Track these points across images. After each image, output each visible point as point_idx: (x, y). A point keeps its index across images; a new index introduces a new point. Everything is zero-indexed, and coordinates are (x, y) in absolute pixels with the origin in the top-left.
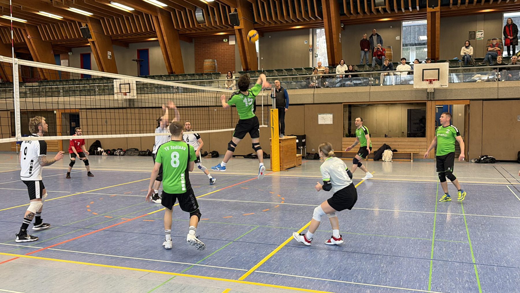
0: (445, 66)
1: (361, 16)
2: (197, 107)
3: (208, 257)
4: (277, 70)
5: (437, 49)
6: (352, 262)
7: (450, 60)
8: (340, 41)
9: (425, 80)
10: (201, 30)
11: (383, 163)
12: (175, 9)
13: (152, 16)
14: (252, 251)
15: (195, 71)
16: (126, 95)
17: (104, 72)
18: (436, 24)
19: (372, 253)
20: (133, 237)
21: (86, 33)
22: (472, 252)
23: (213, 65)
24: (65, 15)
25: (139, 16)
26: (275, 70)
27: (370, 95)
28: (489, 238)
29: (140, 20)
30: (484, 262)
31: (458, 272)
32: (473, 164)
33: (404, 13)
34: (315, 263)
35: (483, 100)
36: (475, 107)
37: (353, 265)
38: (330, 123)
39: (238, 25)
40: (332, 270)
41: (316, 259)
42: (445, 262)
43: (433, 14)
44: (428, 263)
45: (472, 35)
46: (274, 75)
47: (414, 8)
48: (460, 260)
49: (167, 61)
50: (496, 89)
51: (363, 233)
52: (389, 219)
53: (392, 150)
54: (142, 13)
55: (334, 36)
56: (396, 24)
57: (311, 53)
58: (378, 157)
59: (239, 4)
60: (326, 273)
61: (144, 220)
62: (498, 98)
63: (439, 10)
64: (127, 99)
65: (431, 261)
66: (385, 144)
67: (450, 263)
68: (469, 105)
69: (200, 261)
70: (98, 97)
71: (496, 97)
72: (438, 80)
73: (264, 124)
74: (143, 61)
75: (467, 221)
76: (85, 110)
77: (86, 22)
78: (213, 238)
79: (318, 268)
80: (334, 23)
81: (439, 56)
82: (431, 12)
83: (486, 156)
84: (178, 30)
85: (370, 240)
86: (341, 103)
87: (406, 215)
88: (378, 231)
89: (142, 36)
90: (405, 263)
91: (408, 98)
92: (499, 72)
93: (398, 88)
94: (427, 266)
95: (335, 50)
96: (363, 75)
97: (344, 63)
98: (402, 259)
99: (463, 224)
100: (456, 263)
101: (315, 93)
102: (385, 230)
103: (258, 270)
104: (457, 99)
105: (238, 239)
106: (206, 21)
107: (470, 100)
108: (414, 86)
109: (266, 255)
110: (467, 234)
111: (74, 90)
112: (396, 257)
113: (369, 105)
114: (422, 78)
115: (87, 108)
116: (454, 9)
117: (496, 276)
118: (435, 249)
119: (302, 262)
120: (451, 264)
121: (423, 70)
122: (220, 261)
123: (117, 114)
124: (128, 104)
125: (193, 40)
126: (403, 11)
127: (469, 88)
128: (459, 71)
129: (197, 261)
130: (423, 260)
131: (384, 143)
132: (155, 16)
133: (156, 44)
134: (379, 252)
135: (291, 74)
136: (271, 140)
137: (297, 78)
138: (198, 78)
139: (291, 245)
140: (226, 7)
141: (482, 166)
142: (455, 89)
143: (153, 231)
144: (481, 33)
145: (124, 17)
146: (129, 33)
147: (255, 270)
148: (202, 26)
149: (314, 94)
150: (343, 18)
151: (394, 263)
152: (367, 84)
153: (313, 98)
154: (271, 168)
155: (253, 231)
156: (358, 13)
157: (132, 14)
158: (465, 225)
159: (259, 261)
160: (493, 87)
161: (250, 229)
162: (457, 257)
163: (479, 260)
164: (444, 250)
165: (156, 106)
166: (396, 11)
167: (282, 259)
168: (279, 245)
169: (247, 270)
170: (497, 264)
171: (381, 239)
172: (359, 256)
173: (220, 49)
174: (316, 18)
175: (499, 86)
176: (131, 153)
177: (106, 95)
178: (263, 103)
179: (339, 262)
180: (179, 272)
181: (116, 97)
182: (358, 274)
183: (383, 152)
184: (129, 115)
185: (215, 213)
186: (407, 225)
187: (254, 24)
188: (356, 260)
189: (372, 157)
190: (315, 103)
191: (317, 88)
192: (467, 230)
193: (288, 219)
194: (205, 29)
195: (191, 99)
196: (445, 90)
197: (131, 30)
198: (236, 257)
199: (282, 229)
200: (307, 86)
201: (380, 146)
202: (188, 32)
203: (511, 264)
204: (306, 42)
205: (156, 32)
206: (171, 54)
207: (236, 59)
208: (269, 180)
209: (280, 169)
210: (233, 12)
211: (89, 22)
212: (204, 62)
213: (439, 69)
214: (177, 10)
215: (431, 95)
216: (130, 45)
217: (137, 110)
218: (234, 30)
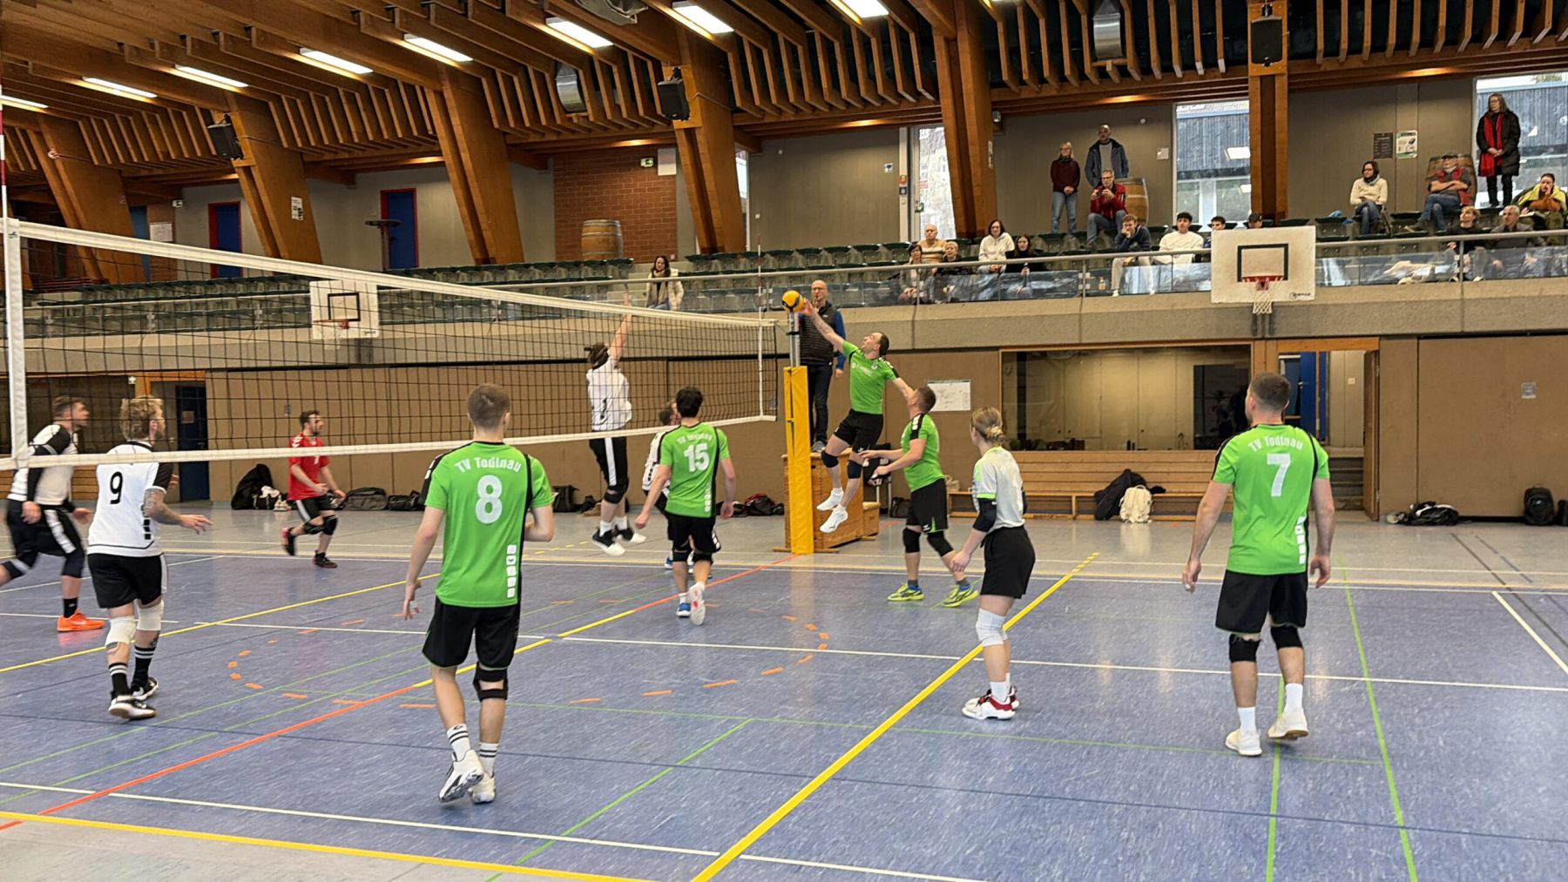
0: (1304, 238)
1: (1052, 89)
2: (564, 361)
3: (597, 814)
4: (802, 252)
5: (1278, 188)
6: (1034, 826)
7: (1320, 217)
8: (990, 165)
9: (1245, 278)
10: (573, 132)
11: (1123, 527)
12: (494, 70)
13: (426, 90)
14: (731, 796)
15: (557, 253)
16: (347, 327)
17: (280, 258)
18: (1277, 114)
19: (1093, 798)
20: (371, 755)
21: (226, 140)
22: (1394, 793)
23: (611, 238)
24: (159, 88)
25: (386, 90)
26: (798, 250)
27: (1080, 326)
28: (1444, 749)
29: (391, 104)
30: (1429, 822)
31: (1354, 854)
32: (1391, 528)
33: (1181, 80)
34: (923, 828)
35: (1420, 337)
36: (1396, 359)
37: (1036, 835)
38: (961, 409)
39: (685, 116)
40: (976, 852)
41: (926, 818)
42: (1314, 822)
43: (1268, 82)
44: (1262, 826)
45: (1385, 145)
46: (793, 264)
47: (1210, 64)
48: (1358, 815)
49: (472, 224)
50: (1459, 304)
51: (1066, 736)
52: (1144, 695)
53: (1151, 487)
54: (396, 81)
55: (973, 150)
56: (1158, 114)
57: (903, 199)
58: (1107, 507)
59: (686, 53)
60: (955, 861)
61: (402, 706)
62: (1462, 332)
63: (1285, 70)
64: (352, 340)
65: (1273, 820)
66: (1127, 471)
67: (1330, 825)
68: (1377, 353)
69: (573, 828)
70: (262, 335)
71: (1458, 329)
72: (1286, 278)
73: (766, 413)
74: (396, 224)
75: (1375, 699)
76: (222, 375)
77: (226, 109)
78: (611, 758)
79: (932, 846)
80: (973, 108)
81: (1286, 207)
82: (1262, 77)
83: (1429, 503)
84: (505, 134)
85: (1088, 759)
86: (996, 348)
87: (1193, 681)
88: (1110, 733)
89: (394, 152)
90: (1193, 826)
91: (1195, 332)
92: (1465, 252)
93: (1164, 303)
94: (1259, 836)
95: (977, 192)
96: (1060, 265)
97: (1003, 231)
98: (1183, 814)
99: (1364, 709)
100: (1345, 826)
101: (917, 318)
102: (1131, 728)
103: (749, 854)
104: (1341, 334)
105: (689, 761)
106: (588, 105)
107: (1381, 336)
108: (1213, 296)
109: (776, 808)
110: (1376, 736)
111: (191, 315)
112: (1166, 810)
113: (1081, 354)
114: (1236, 273)
115: (229, 366)
116: (1329, 69)
117: (1465, 865)
118: (1283, 783)
119: (883, 826)
120: (1333, 829)
121: (1240, 248)
122: (636, 826)
123: (320, 386)
124: (353, 354)
125: (551, 161)
126: (1179, 73)
127: (1376, 303)
128: (1347, 251)
129: (565, 827)
130: (1246, 817)
131: (1126, 466)
132: (435, 92)
133: (437, 174)
134: (1115, 794)
135: (844, 262)
136: (786, 459)
137: (862, 274)
138: (564, 277)
139: (849, 777)
140: (650, 65)
141: (1418, 536)
142: (1335, 305)
143: (430, 738)
144: (1409, 138)
145: (341, 94)
146: (356, 140)
147: (743, 853)
148: (575, 121)
149: (913, 321)
150: (998, 95)
151: (1160, 825)
152: (1072, 292)
153: (910, 332)
154: (788, 544)
155: (732, 734)
156: (1043, 81)
157: (366, 86)
158: (1371, 712)
159: (752, 825)
160: (1447, 298)
161: (724, 728)
162: (1348, 807)
163: (1414, 816)
164: (1310, 786)
165: (440, 361)
166: (1157, 73)
167: (822, 819)
168: (812, 778)
169: (717, 854)
170: (1468, 826)
171: (1120, 755)
172: (1055, 806)
173: (629, 187)
174: (917, 95)
175: (1466, 296)
176: (363, 503)
177: (286, 327)
178: (760, 349)
179: (994, 828)
180: (511, 861)
181: (316, 334)
182: (1054, 861)
183: (1123, 495)
184: (357, 387)
185: (618, 683)
186: (1200, 712)
187: (732, 113)
188: (1046, 819)
189: (1090, 508)
190: (919, 346)
191: (922, 302)
192: (1378, 725)
193: (840, 699)
194: (585, 128)
195: (544, 339)
196: (1307, 307)
197: (361, 131)
198: (682, 813)
199: (823, 727)
200: (894, 299)
201: (1114, 477)
202: (533, 138)
203: (1511, 827)
204: (889, 167)
205: (436, 138)
206: (484, 202)
207: (679, 219)
208: (782, 578)
209: (815, 547)
210: (668, 78)
211: (235, 107)
212: (584, 229)
213: (1286, 246)
214: (502, 74)
215: (1265, 324)
216: (360, 177)
217: (380, 372)
218: (673, 132)
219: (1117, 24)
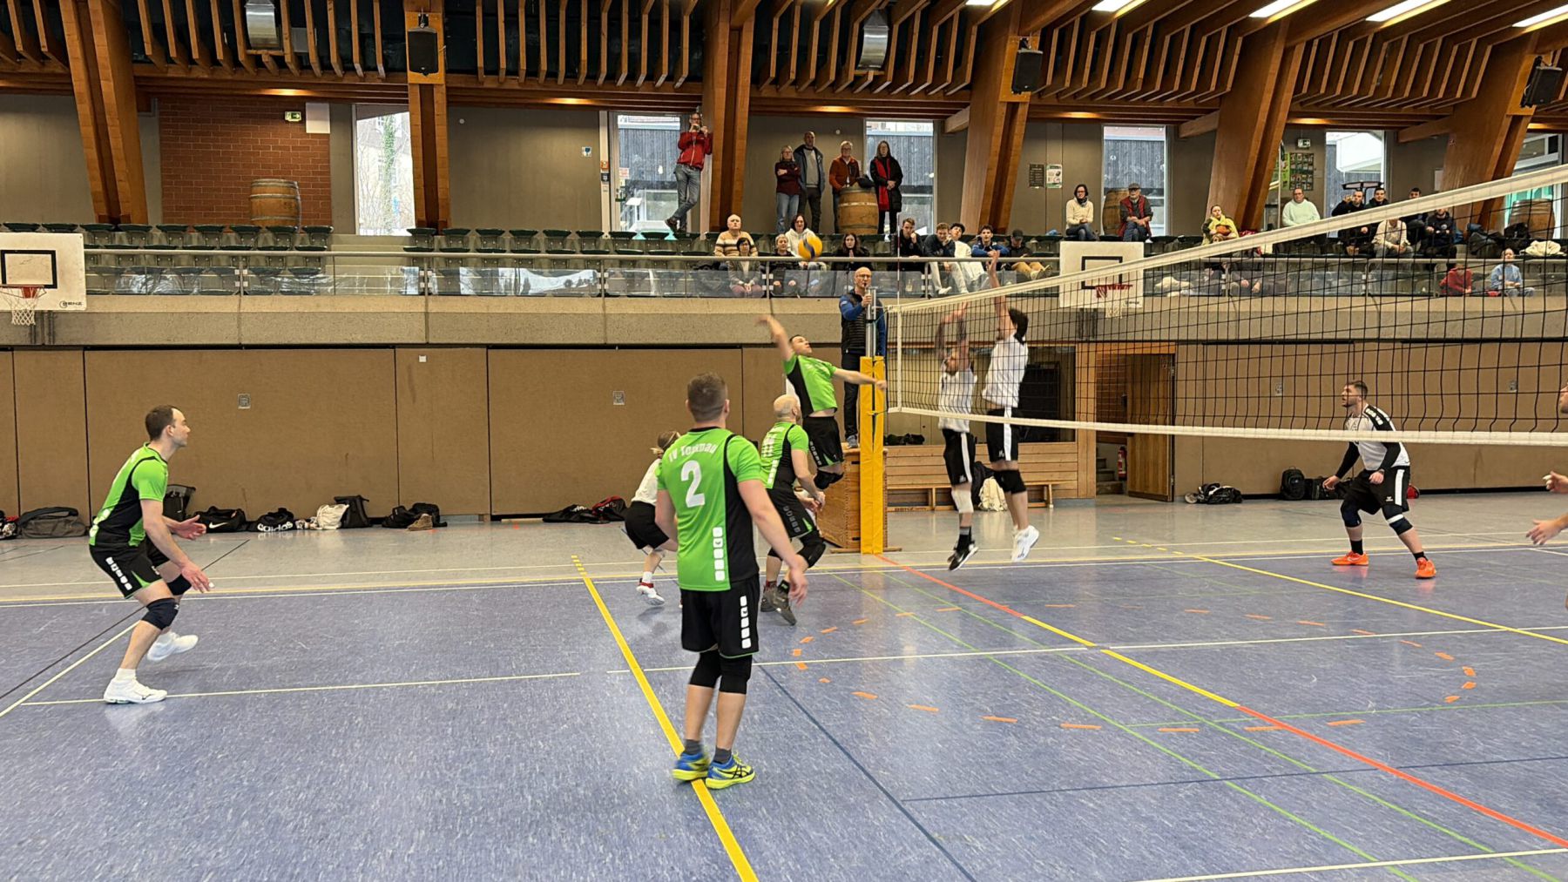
0: (1134, 252)
5: (1005, 207)
11: (986, 516)
15: (164, 215)
16: (35, 295)
18: (1015, 138)
32: (1192, 506)
35: (1205, 343)
39: (434, 71)
43: (1012, 109)
45: (1039, 174)
49: (103, 174)
50: (1234, 316)
62: (1238, 340)
63: (1027, 101)
68: (1172, 356)
71: (1234, 337)
72: (1120, 287)
82: (1009, 103)
83: (1215, 485)
95: (737, 186)
106: (286, 43)
107: (1178, 342)
108: (1061, 301)
121: (1084, 259)
125: (155, 102)
144: (1056, 171)
173: (268, 143)
176: (54, 529)
204: (587, 150)
207: (333, 186)
212: (255, 188)
213: (1120, 259)
215: (1089, 328)
218: (405, 88)
219: (886, 36)
